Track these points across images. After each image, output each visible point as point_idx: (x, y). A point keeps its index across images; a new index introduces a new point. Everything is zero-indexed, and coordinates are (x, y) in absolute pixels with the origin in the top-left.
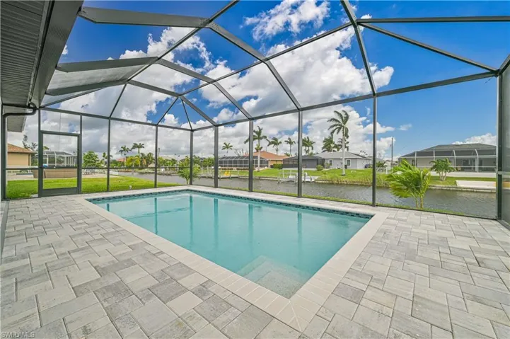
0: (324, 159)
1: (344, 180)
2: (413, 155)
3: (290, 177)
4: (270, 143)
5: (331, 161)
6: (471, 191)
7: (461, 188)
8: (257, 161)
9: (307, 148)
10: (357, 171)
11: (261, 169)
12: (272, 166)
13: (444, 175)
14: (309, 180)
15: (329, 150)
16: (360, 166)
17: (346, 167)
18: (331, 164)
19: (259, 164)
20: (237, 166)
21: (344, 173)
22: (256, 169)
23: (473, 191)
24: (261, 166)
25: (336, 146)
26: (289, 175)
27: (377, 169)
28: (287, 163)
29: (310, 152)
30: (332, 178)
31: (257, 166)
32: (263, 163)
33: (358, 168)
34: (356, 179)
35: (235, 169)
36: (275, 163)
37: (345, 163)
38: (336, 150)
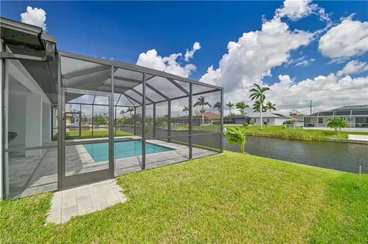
0: (250, 118)
1: (260, 133)
5: (255, 119)
6: (359, 143)
7: (351, 140)
8: (202, 120)
9: (242, 110)
10: (272, 126)
11: (206, 125)
12: (213, 123)
13: (338, 130)
16: (277, 123)
17: (266, 124)
18: (255, 121)
21: (261, 128)
22: (201, 125)
23: (361, 144)
24: (205, 123)
28: (226, 120)
30: (251, 132)
31: (202, 123)
32: (207, 121)
34: (270, 133)
36: (216, 121)
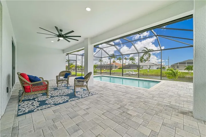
0: (140, 66)
1: (149, 73)
2: (177, 64)
3: (127, 72)
4: (118, 59)
5: (143, 66)
8: (113, 66)
9: (133, 61)
10: (153, 70)
11: (115, 69)
13: (190, 72)
14: (135, 74)
15: (142, 62)
16: (155, 68)
17: (149, 69)
19: (114, 67)
20: (105, 68)
21: (148, 71)
22: (113, 69)
24: (115, 68)
25: (145, 60)
26: (126, 72)
27: (162, 69)
28: (125, 67)
29: (134, 63)
30: (143, 73)
32: (116, 67)
33: (154, 69)
34: (153, 73)
35: (105, 69)
36: (120, 67)
37: (148, 67)
38: (145, 61)
